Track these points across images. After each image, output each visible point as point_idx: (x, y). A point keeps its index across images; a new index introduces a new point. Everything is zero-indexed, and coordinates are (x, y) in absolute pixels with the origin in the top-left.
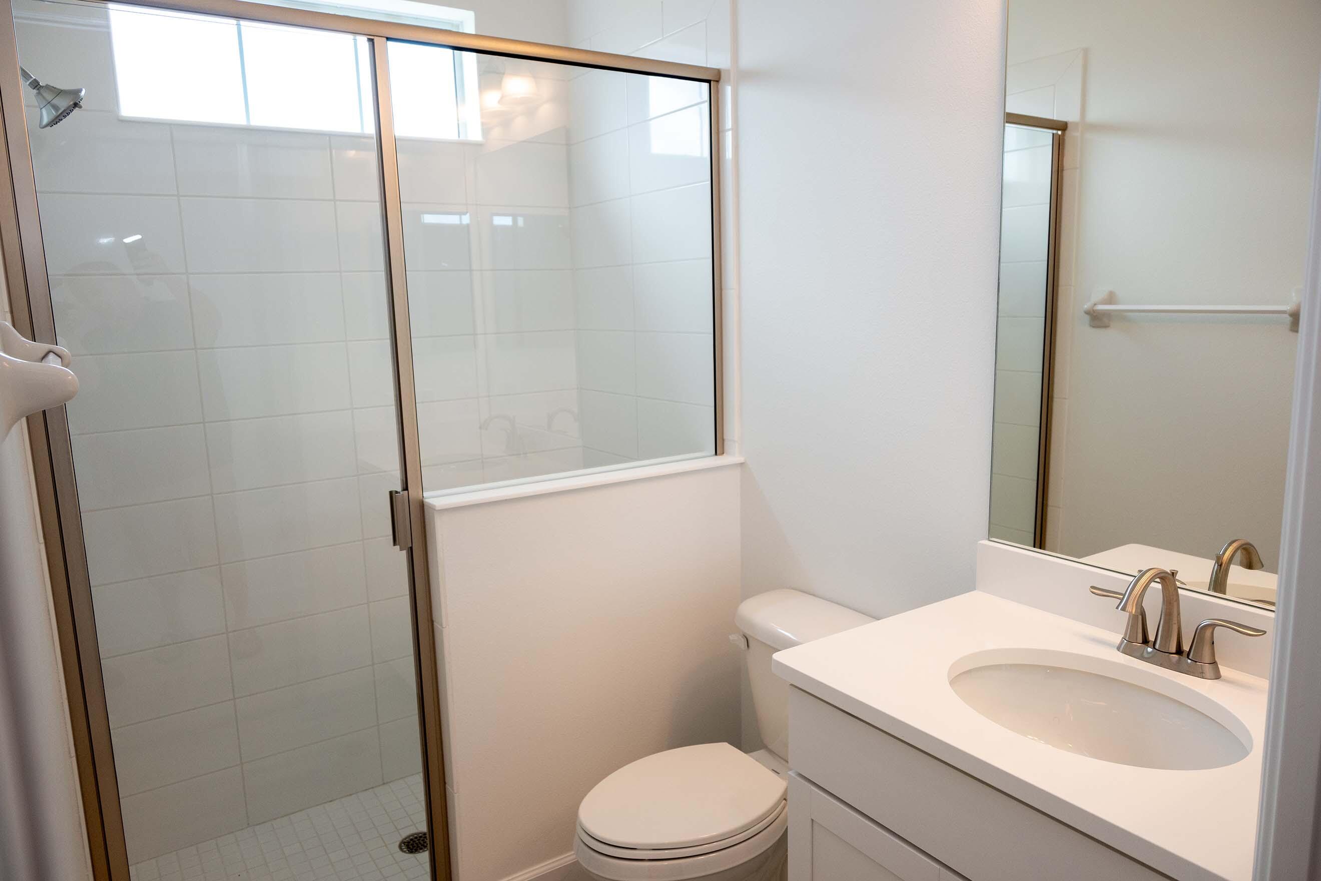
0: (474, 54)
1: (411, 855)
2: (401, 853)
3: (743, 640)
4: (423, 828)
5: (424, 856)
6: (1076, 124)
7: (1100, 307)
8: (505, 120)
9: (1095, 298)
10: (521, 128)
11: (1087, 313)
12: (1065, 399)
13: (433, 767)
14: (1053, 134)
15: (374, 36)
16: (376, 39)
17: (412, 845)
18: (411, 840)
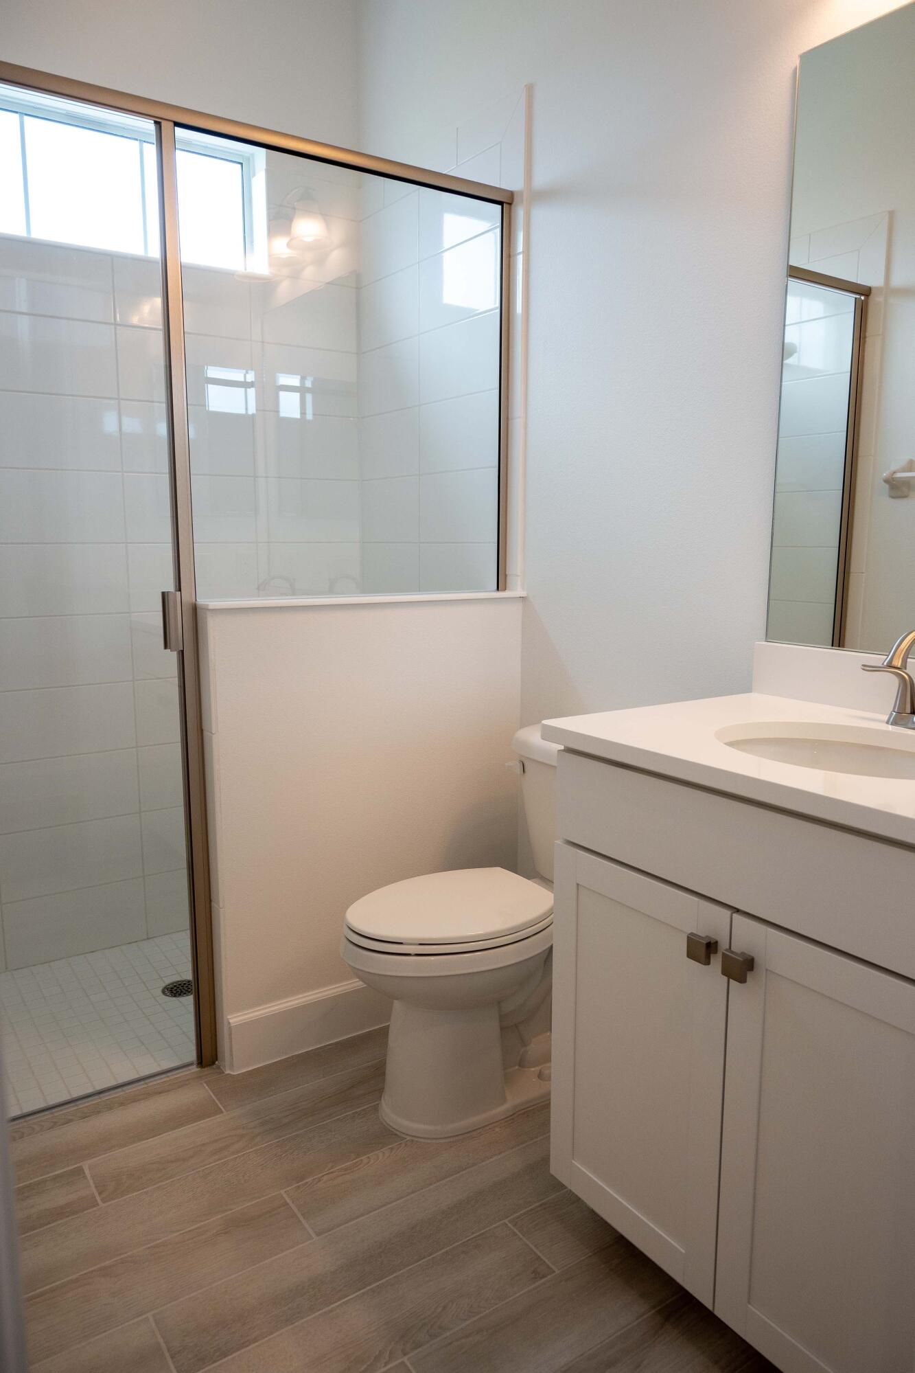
0: (263, 150)
1: (174, 998)
2: (164, 996)
3: (519, 764)
4: (188, 975)
5: (189, 1000)
6: (878, 289)
7: (899, 475)
8: (294, 269)
9: (893, 467)
10: (311, 277)
11: (886, 481)
12: (862, 573)
13: (199, 884)
14: (856, 298)
15: (161, 118)
16: (164, 123)
17: (176, 990)
18: (175, 986)
